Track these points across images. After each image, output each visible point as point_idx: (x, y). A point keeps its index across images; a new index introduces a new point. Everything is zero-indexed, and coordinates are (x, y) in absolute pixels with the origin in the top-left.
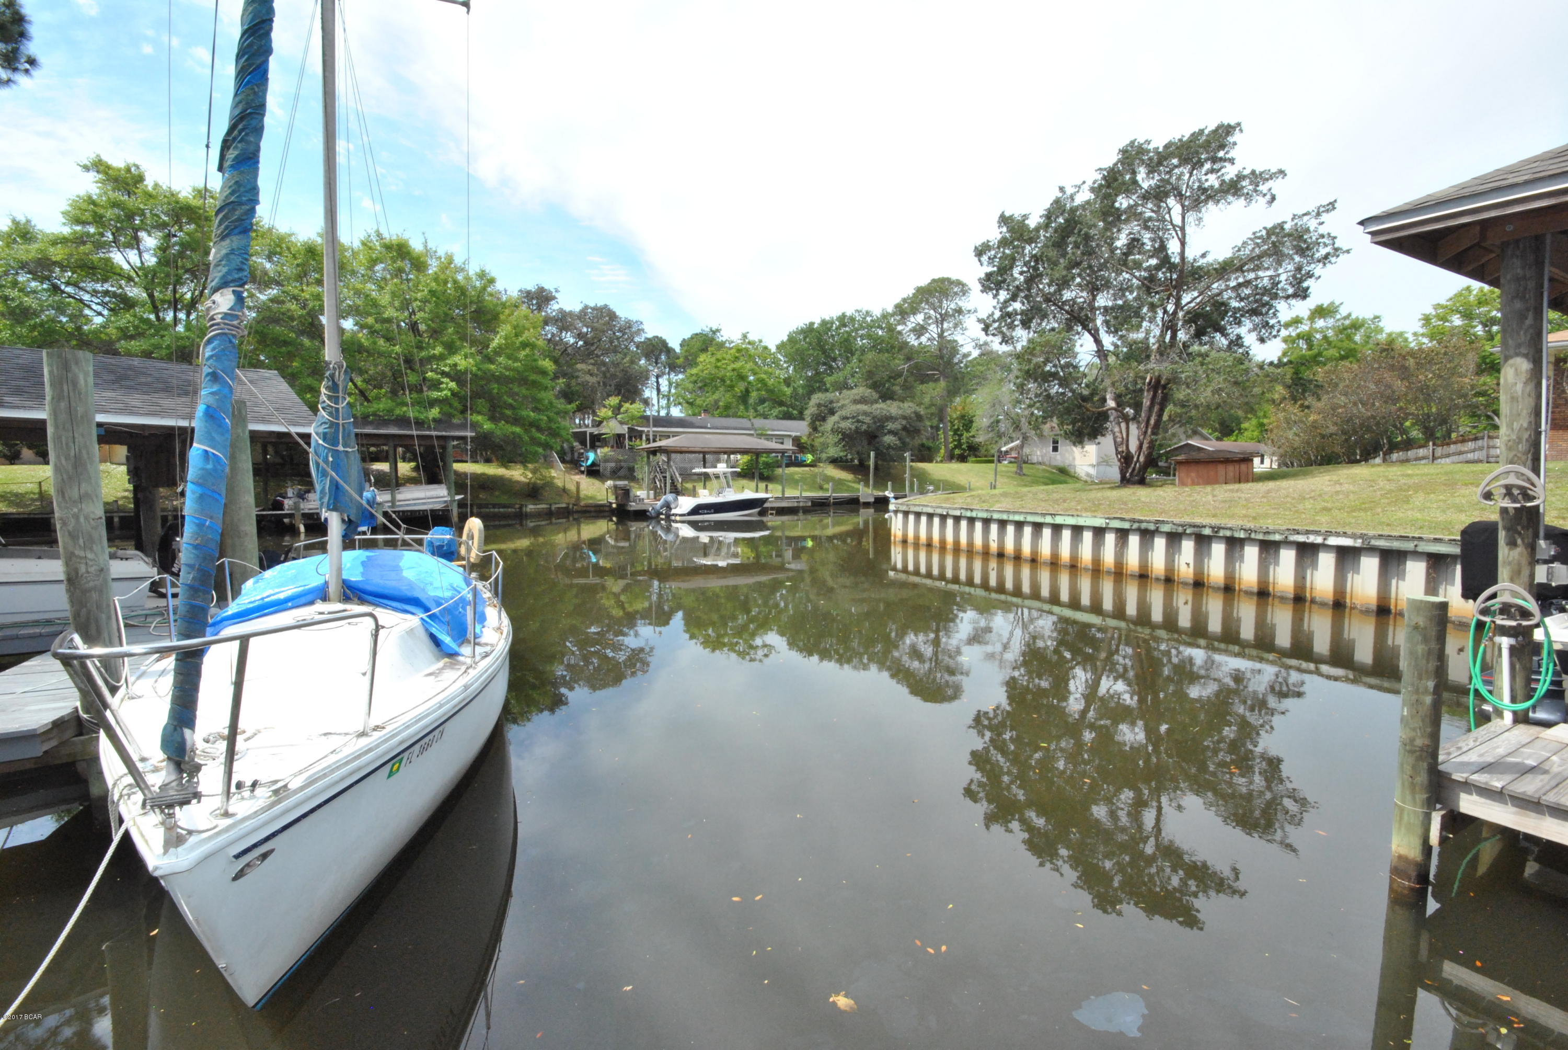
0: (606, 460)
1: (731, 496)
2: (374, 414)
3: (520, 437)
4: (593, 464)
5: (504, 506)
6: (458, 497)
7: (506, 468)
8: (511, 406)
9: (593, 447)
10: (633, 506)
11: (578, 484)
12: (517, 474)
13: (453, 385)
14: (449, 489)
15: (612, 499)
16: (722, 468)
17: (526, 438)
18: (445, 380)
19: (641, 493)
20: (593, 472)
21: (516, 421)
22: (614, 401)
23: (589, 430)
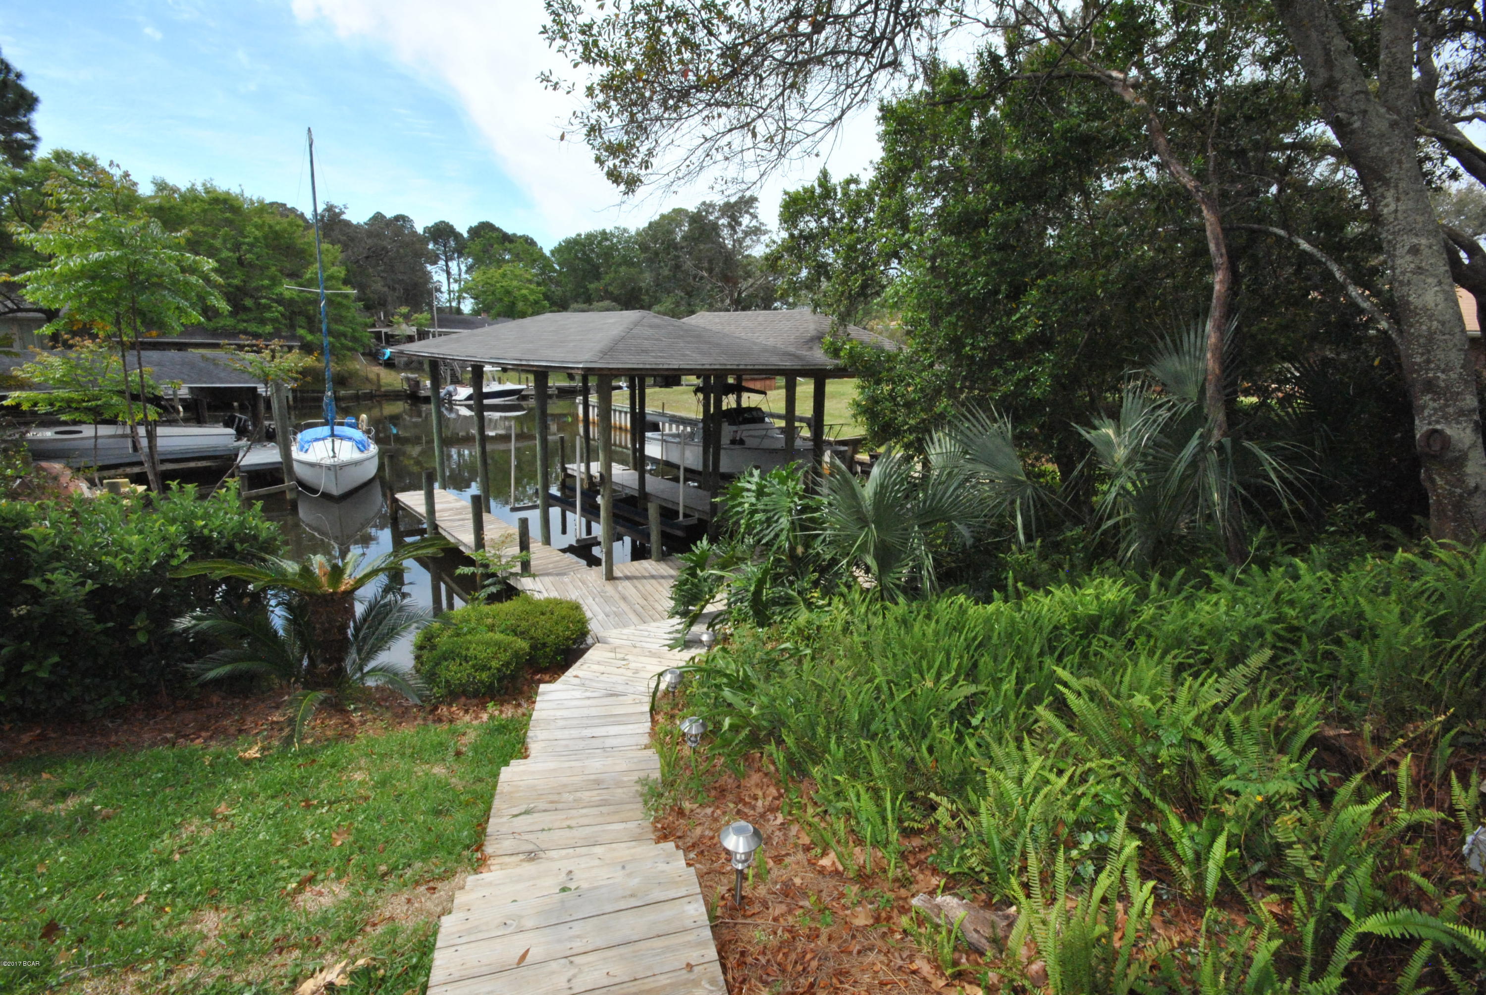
0: (399, 354)
1: (496, 387)
3: (335, 343)
4: (390, 358)
9: (391, 345)
10: (423, 393)
11: (378, 375)
15: (406, 387)
17: (340, 344)
18: (275, 305)
19: (428, 382)
20: (389, 364)
21: (331, 333)
22: (404, 310)
23: (384, 330)
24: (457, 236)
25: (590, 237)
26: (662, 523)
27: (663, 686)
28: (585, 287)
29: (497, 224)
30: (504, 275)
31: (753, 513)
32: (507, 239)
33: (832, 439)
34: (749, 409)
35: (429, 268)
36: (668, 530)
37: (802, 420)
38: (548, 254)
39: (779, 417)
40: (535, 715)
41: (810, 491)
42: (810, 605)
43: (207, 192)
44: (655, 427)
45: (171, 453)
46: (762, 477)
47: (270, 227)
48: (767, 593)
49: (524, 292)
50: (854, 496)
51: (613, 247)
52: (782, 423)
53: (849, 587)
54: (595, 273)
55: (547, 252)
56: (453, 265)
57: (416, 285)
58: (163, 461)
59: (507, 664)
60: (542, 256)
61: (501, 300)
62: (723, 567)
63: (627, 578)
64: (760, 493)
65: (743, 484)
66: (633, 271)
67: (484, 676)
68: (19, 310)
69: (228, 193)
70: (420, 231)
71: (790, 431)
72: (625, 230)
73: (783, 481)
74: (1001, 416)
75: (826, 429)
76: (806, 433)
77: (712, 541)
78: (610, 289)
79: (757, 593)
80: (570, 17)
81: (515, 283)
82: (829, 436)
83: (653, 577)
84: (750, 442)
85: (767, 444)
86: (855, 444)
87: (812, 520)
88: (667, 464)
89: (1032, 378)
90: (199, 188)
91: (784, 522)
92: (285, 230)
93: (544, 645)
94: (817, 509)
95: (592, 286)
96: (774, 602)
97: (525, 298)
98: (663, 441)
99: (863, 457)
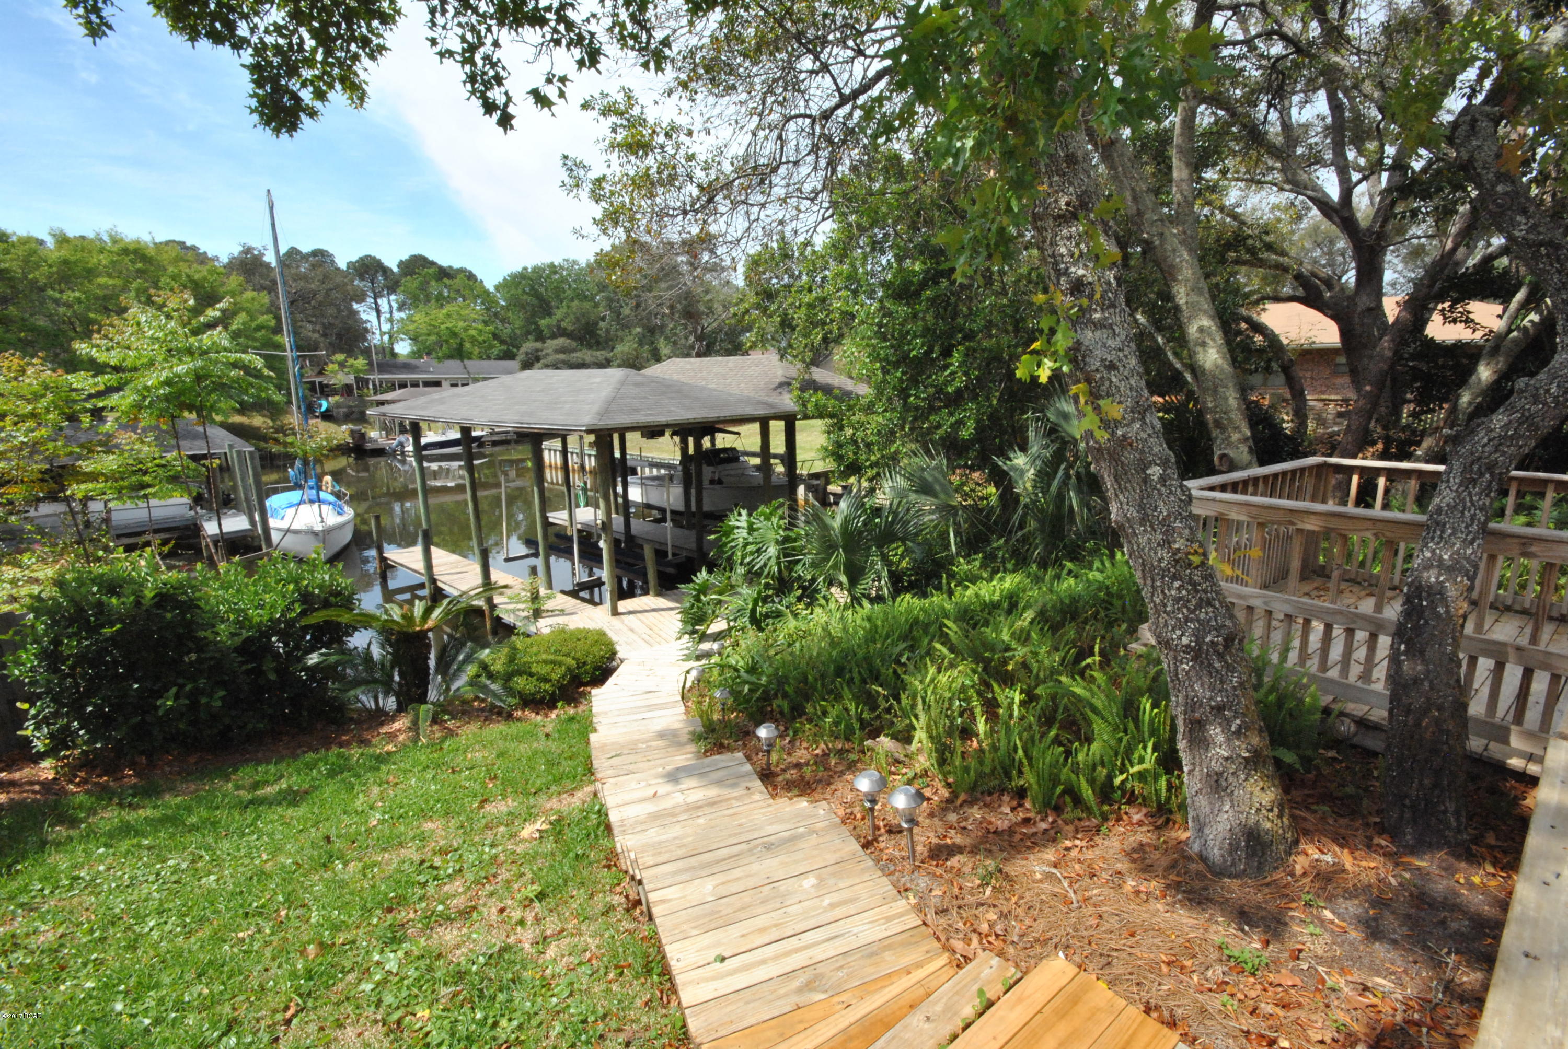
0: (338, 405)
1: (452, 435)
4: (327, 410)
9: (326, 396)
10: (369, 446)
11: (315, 427)
15: (349, 440)
19: (373, 434)
20: (328, 417)
22: (340, 357)
23: (317, 380)
24: (385, 270)
25: (537, 270)
27: (688, 685)
28: (536, 323)
29: (431, 257)
30: (449, 316)
31: (746, 545)
32: (444, 274)
33: (805, 472)
34: (725, 450)
35: (355, 306)
37: (775, 456)
38: (492, 289)
39: (754, 455)
40: (594, 710)
41: (792, 525)
42: (796, 615)
43: (115, 242)
44: (633, 471)
45: (126, 527)
46: (750, 515)
47: (188, 276)
48: (761, 609)
49: (473, 332)
50: (825, 527)
51: (563, 280)
52: (757, 461)
53: (827, 600)
54: (545, 308)
55: (490, 285)
56: (383, 303)
57: (348, 329)
59: (564, 677)
60: (487, 293)
61: (447, 341)
62: (720, 594)
63: (630, 613)
64: (751, 529)
65: (733, 523)
66: (587, 305)
67: (547, 686)
69: (138, 242)
70: (343, 265)
71: (765, 468)
72: (575, 262)
73: (768, 518)
74: (938, 454)
75: (799, 465)
76: (780, 469)
77: (710, 572)
78: (563, 324)
79: (753, 611)
80: (582, 172)
81: (461, 324)
82: (802, 470)
83: (654, 610)
84: (728, 481)
85: (744, 482)
86: (825, 477)
87: (794, 549)
89: (960, 423)
90: (106, 238)
91: (772, 551)
92: (205, 279)
93: (585, 663)
94: (795, 540)
95: (543, 323)
96: (767, 616)
97: (473, 340)
98: (644, 484)
99: (833, 488)
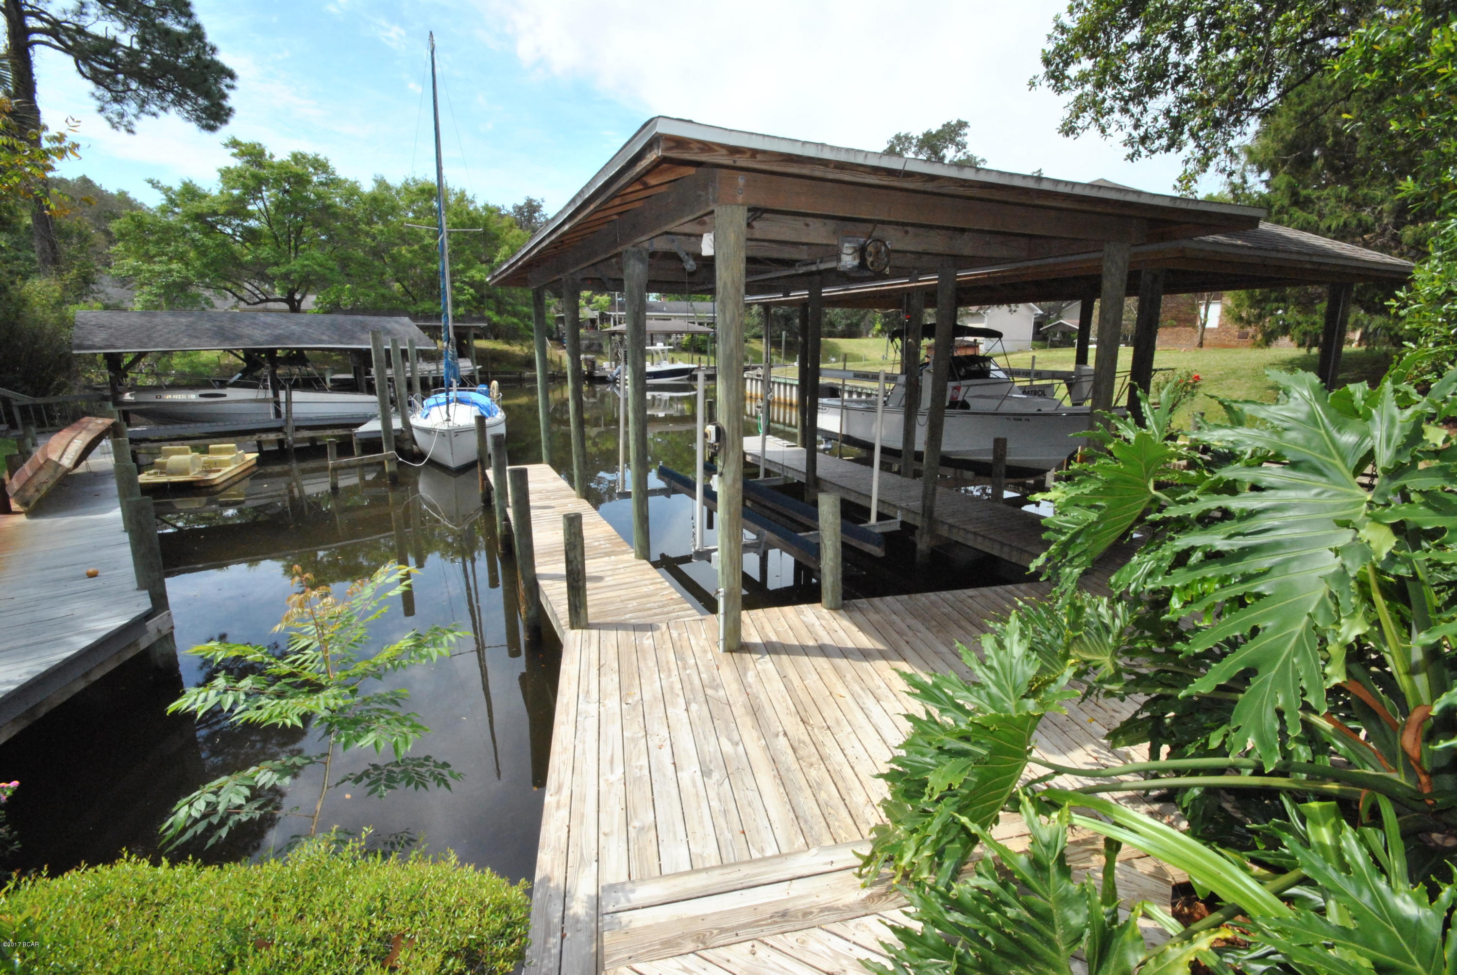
1: (666, 366)
2: (423, 311)
3: (517, 324)
5: (509, 373)
6: (479, 367)
7: (509, 344)
8: (510, 304)
10: (598, 373)
11: (560, 357)
12: (516, 349)
13: (472, 291)
14: (472, 362)
16: (660, 346)
17: (522, 325)
18: (466, 287)
19: (606, 364)
21: (515, 314)
26: (844, 530)
36: (854, 543)
44: (833, 392)
58: (298, 428)
63: (771, 648)
68: (268, 300)
83: (823, 651)
84: (976, 405)
85: (1007, 407)
88: (848, 440)
98: (844, 407)
